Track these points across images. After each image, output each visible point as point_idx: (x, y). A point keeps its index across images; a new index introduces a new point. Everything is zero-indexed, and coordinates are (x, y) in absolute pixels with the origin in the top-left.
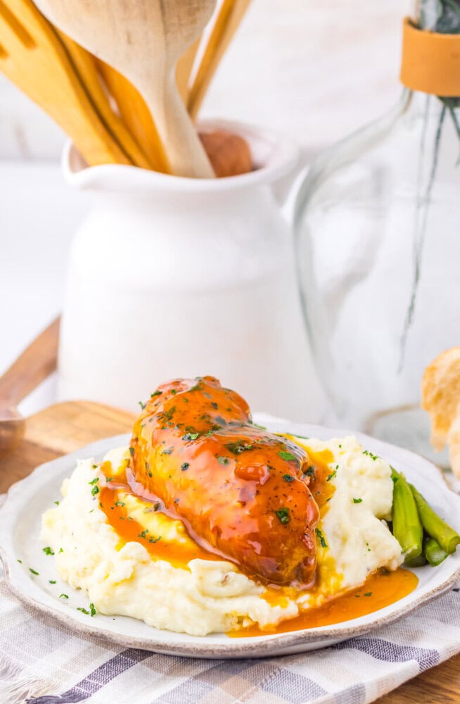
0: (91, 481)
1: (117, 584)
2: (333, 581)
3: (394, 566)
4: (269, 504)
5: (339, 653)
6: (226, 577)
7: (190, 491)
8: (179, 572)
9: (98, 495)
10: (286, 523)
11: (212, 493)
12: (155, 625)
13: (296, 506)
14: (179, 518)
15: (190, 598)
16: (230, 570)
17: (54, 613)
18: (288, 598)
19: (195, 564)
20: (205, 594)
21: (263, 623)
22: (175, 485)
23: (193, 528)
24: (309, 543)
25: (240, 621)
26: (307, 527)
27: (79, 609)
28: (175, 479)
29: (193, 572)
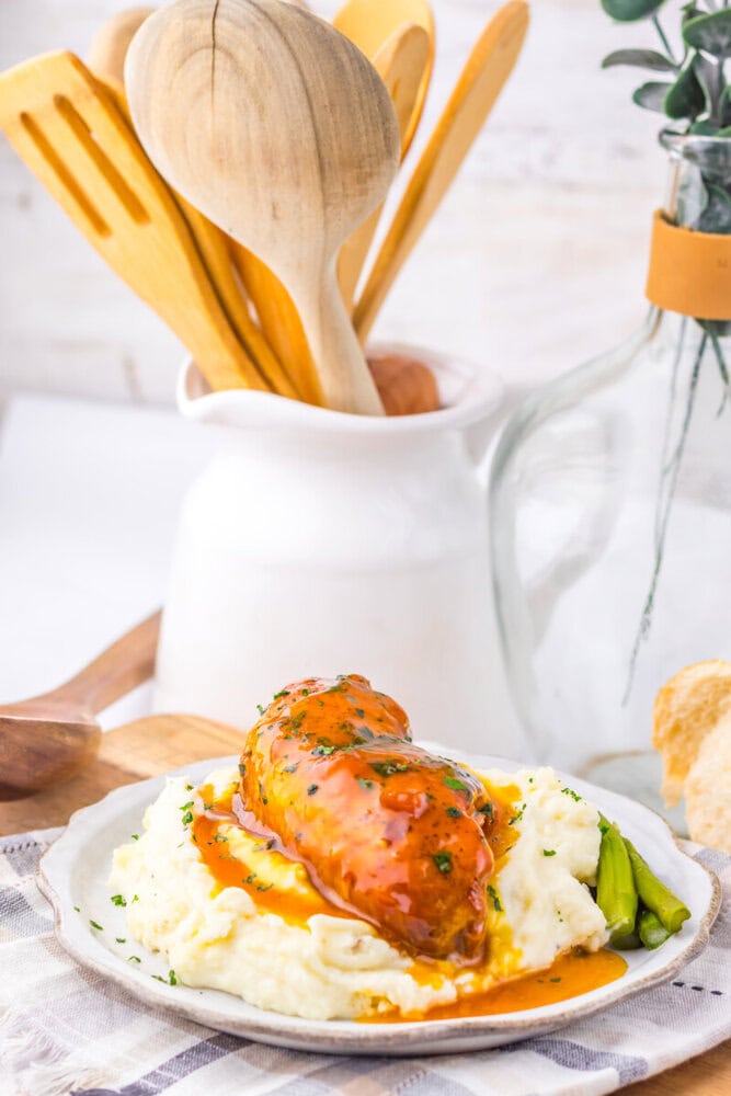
0: (183, 805)
1: (208, 945)
2: (507, 958)
3: (595, 946)
4: (424, 845)
5: (508, 1056)
6: (360, 941)
7: (318, 823)
8: (295, 931)
9: (191, 825)
10: (446, 873)
11: (348, 825)
12: (259, 1003)
13: (461, 850)
14: (301, 859)
15: (308, 968)
16: (366, 934)
17: (118, 978)
18: (442, 977)
19: (317, 921)
20: (328, 963)
21: (405, 1010)
22: (297, 815)
23: (319, 875)
24: (477, 901)
25: (375, 1003)
26: (476, 879)
27: (154, 977)
29: (314, 933)
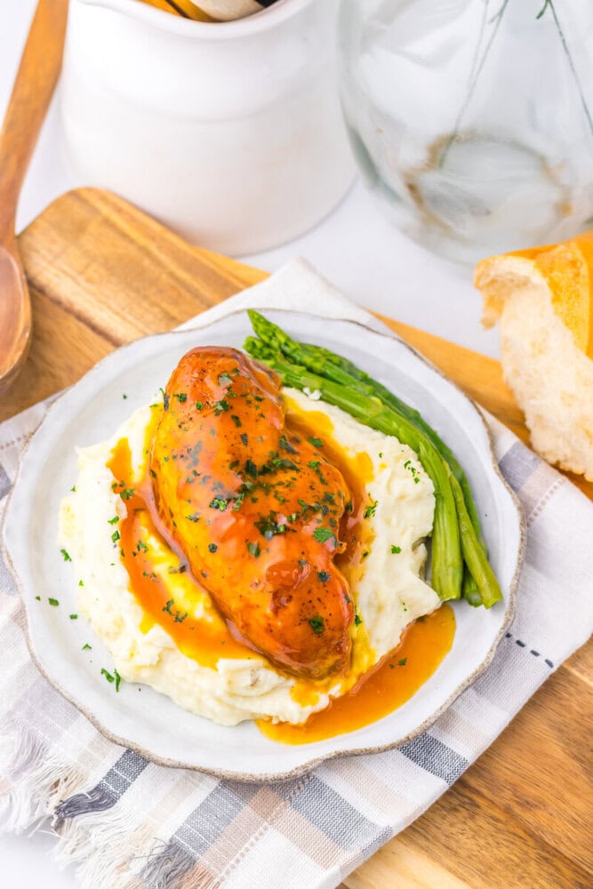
1: (142, 667)
2: (365, 658)
3: (431, 613)
4: (302, 611)
6: (257, 677)
8: (207, 670)
10: (319, 633)
13: (330, 614)
15: (219, 700)
16: (260, 668)
18: (318, 693)
20: (233, 695)
21: (292, 723)
25: (269, 719)
27: (103, 672)
28: (201, 554)
29: (221, 674)
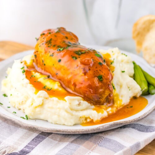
0: (22, 68)
1: (36, 107)
2: (119, 102)
4: (94, 74)
6: (80, 102)
7: (62, 70)
8: (61, 101)
9: (25, 73)
10: (102, 81)
12: (53, 122)
14: (59, 80)
16: (81, 100)
17: (13, 120)
18: (103, 110)
19: (67, 98)
20: (72, 109)
21: (95, 120)
22: (56, 68)
23: (64, 84)
24: (111, 88)
26: (110, 82)
27: (21, 117)
28: (55, 66)
29: (67, 102)
